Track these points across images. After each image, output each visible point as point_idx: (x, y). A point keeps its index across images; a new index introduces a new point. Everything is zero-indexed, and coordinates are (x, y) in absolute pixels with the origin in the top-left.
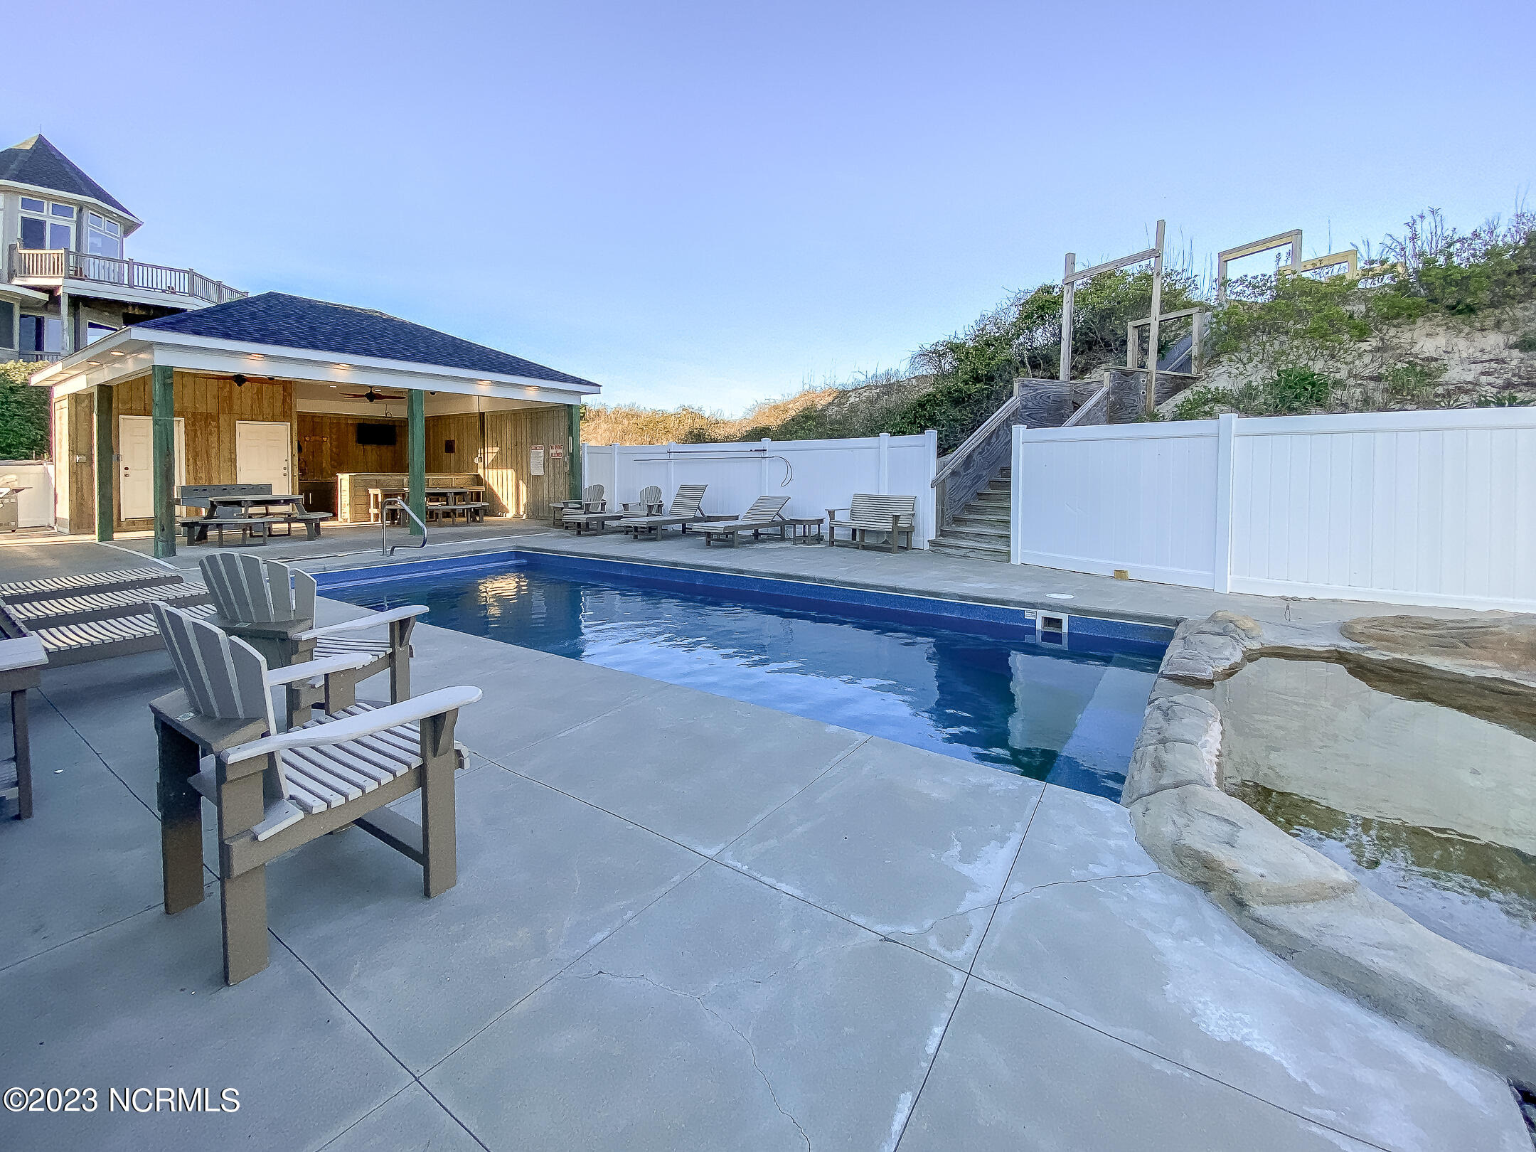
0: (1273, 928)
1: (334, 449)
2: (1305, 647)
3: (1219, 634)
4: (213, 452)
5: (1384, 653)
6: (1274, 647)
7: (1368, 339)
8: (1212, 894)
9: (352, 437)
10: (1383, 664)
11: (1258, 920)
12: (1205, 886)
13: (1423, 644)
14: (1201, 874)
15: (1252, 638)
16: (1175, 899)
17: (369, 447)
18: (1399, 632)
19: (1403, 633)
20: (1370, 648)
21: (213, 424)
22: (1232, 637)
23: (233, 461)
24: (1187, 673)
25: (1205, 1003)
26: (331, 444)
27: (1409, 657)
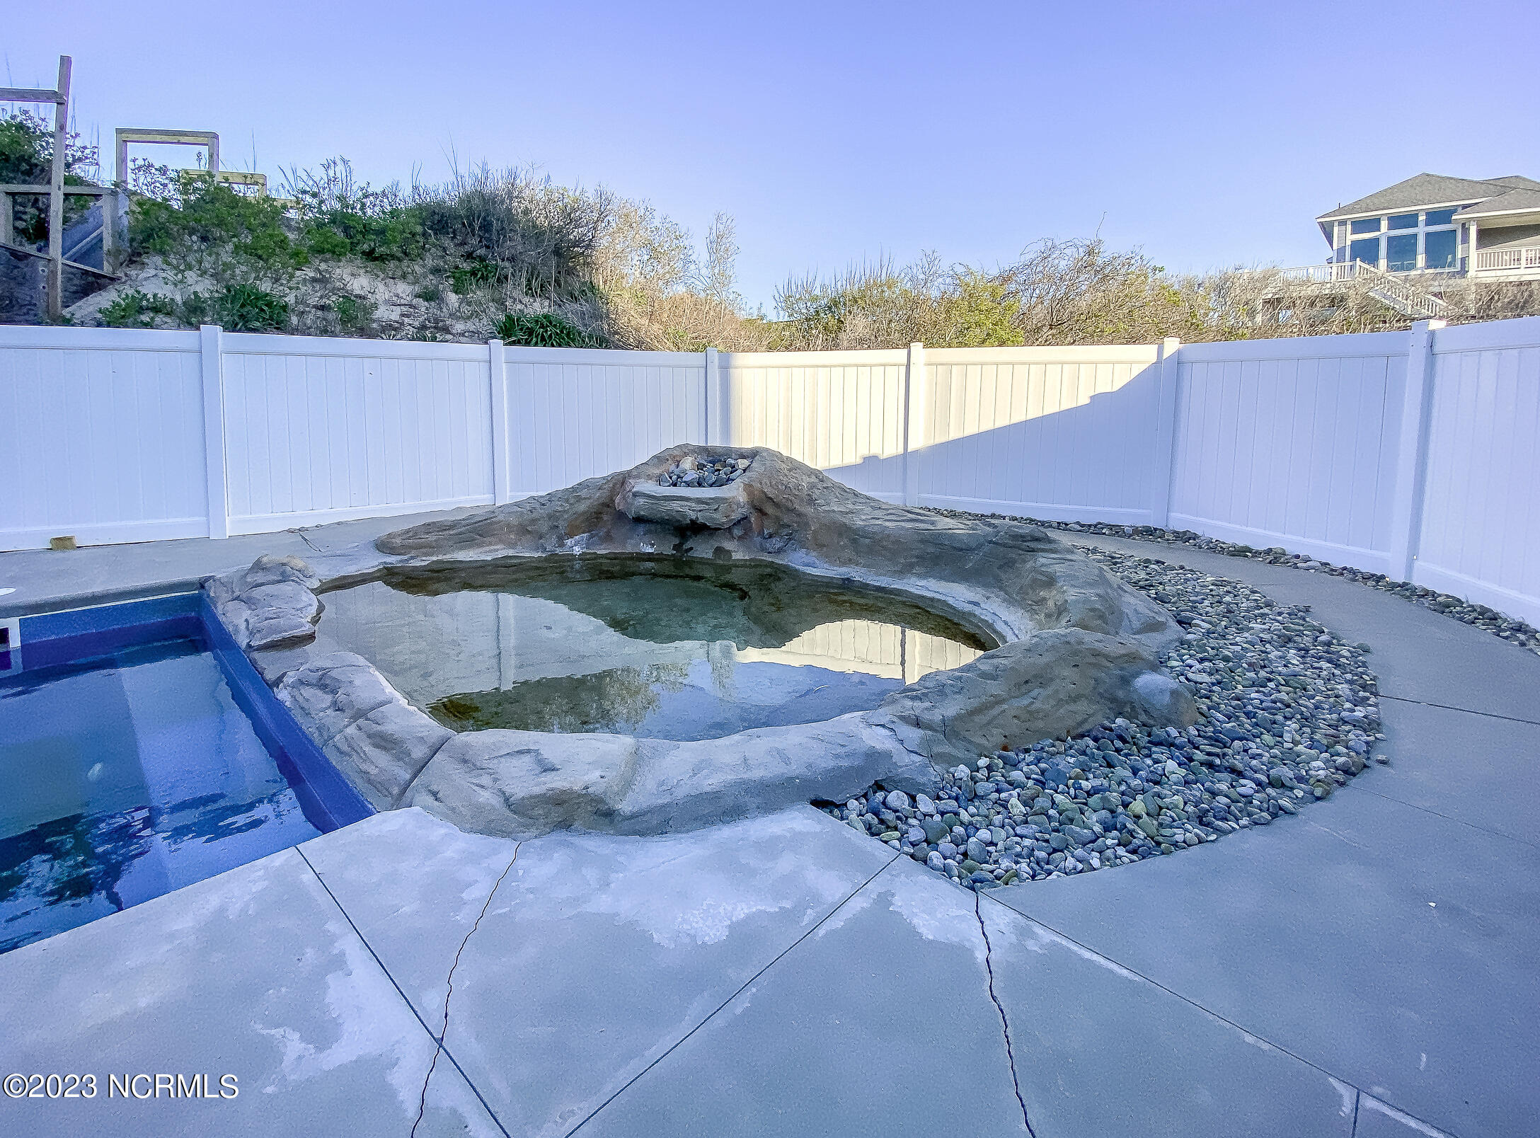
0: (644, 813)
2: (360, 572)
3: (279, 582)
5: (424, 558)
6: (333, 581)
7: (304, 269)
8: (576, 824)
10: (424, 569)
11: (633, 816)
12: (565, 825)
13: (450, 543)
14: (556, 814)
15: (310, 577)
16: (560, 857)
18: (432, 538)
19: (435, 538)
20: (412, 558)
22: (293, 581)
24: (286, 634)
25: (684, 920)
27: (445, 557)
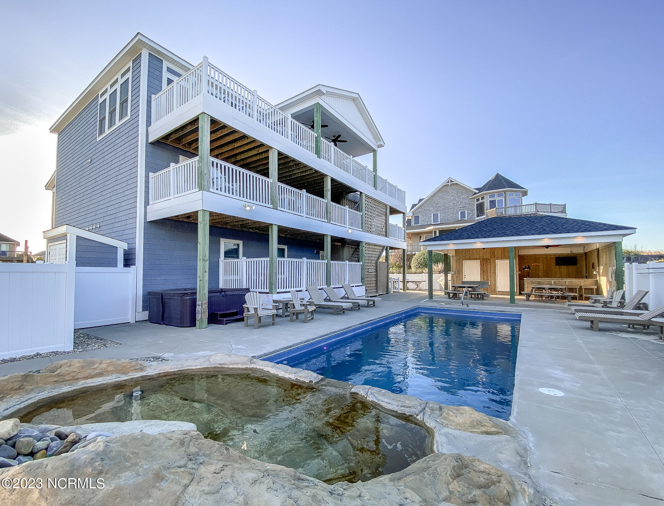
1: (545, 268)
4: (489, 270)
9: (554, 262)
17: (562, 267)
21: (489, 261)
23: (495, 273)
26: (543, 266)
